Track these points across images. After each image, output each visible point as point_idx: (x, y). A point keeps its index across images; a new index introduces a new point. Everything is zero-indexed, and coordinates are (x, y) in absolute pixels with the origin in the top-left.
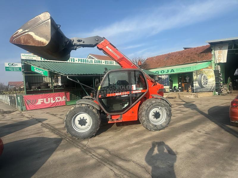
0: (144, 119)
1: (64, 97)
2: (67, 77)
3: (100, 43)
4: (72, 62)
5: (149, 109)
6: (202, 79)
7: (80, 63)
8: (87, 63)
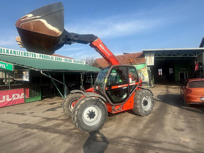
0: (139, 107)
1: (23, 94)
2: (41, 72)
3: (94, 41)
4: (33, 57)
5: (142, 98)
6: (141, 76)
7: (42, 59)
8: (48, 59)
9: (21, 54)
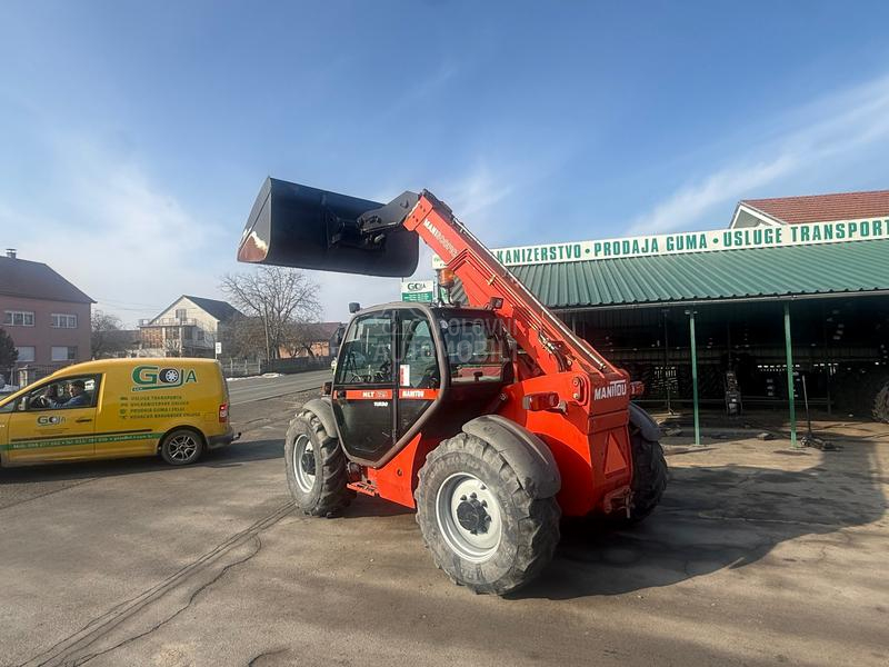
3: (410, 214)
7: (604, 257)
8: (630, 255)
9: (533, 257)
